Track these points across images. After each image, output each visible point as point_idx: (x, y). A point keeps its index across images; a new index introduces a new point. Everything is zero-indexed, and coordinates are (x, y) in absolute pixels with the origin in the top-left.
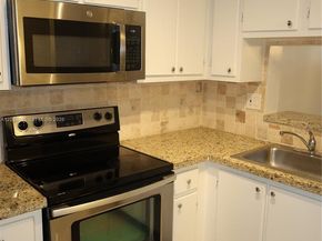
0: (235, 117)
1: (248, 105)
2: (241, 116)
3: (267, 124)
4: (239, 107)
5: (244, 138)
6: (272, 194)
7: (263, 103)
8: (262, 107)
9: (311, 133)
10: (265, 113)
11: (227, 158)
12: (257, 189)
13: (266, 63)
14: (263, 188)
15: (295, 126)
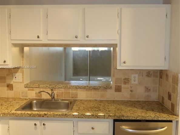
0: (6, 88)
1: (14, 80)
2: (10, 87)
3: (27, 89)
4: (8, 82)
5: (14, 99)
6: (44, 124)
7: (23, 78)
8: (23, 80)
9: (52, 90)
10: (25, 83)
11: (13, 112)
12: (35, 124)
13: (23, 57)
14: (38, 123)
15: (43, 88)
